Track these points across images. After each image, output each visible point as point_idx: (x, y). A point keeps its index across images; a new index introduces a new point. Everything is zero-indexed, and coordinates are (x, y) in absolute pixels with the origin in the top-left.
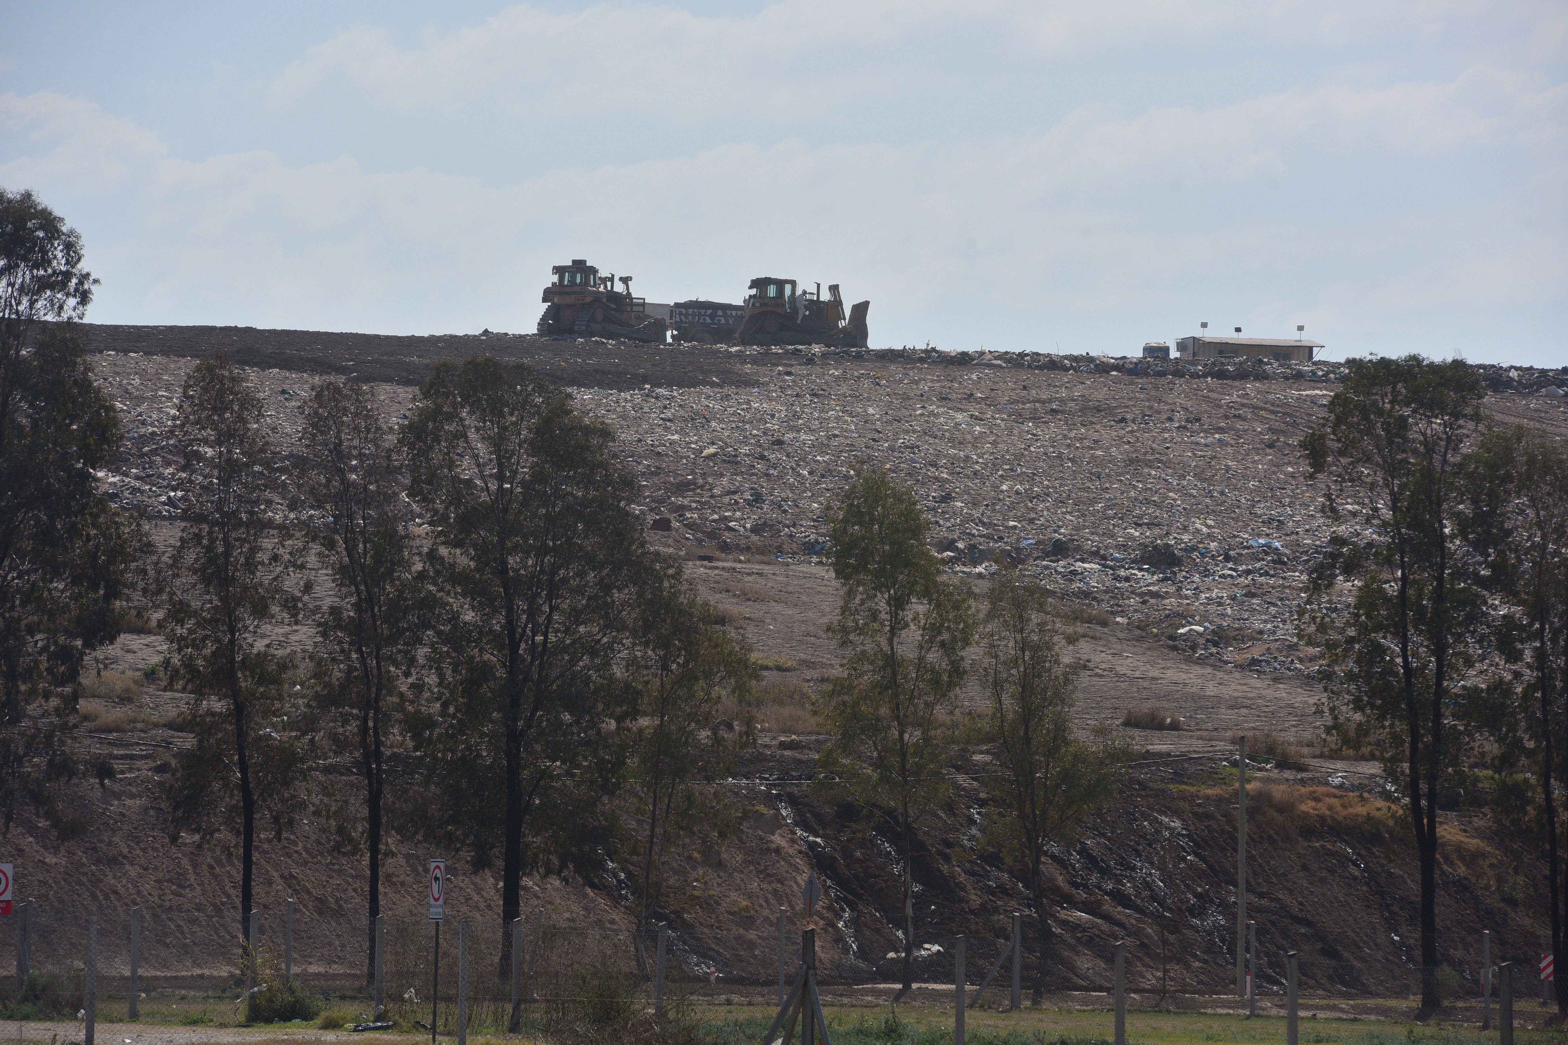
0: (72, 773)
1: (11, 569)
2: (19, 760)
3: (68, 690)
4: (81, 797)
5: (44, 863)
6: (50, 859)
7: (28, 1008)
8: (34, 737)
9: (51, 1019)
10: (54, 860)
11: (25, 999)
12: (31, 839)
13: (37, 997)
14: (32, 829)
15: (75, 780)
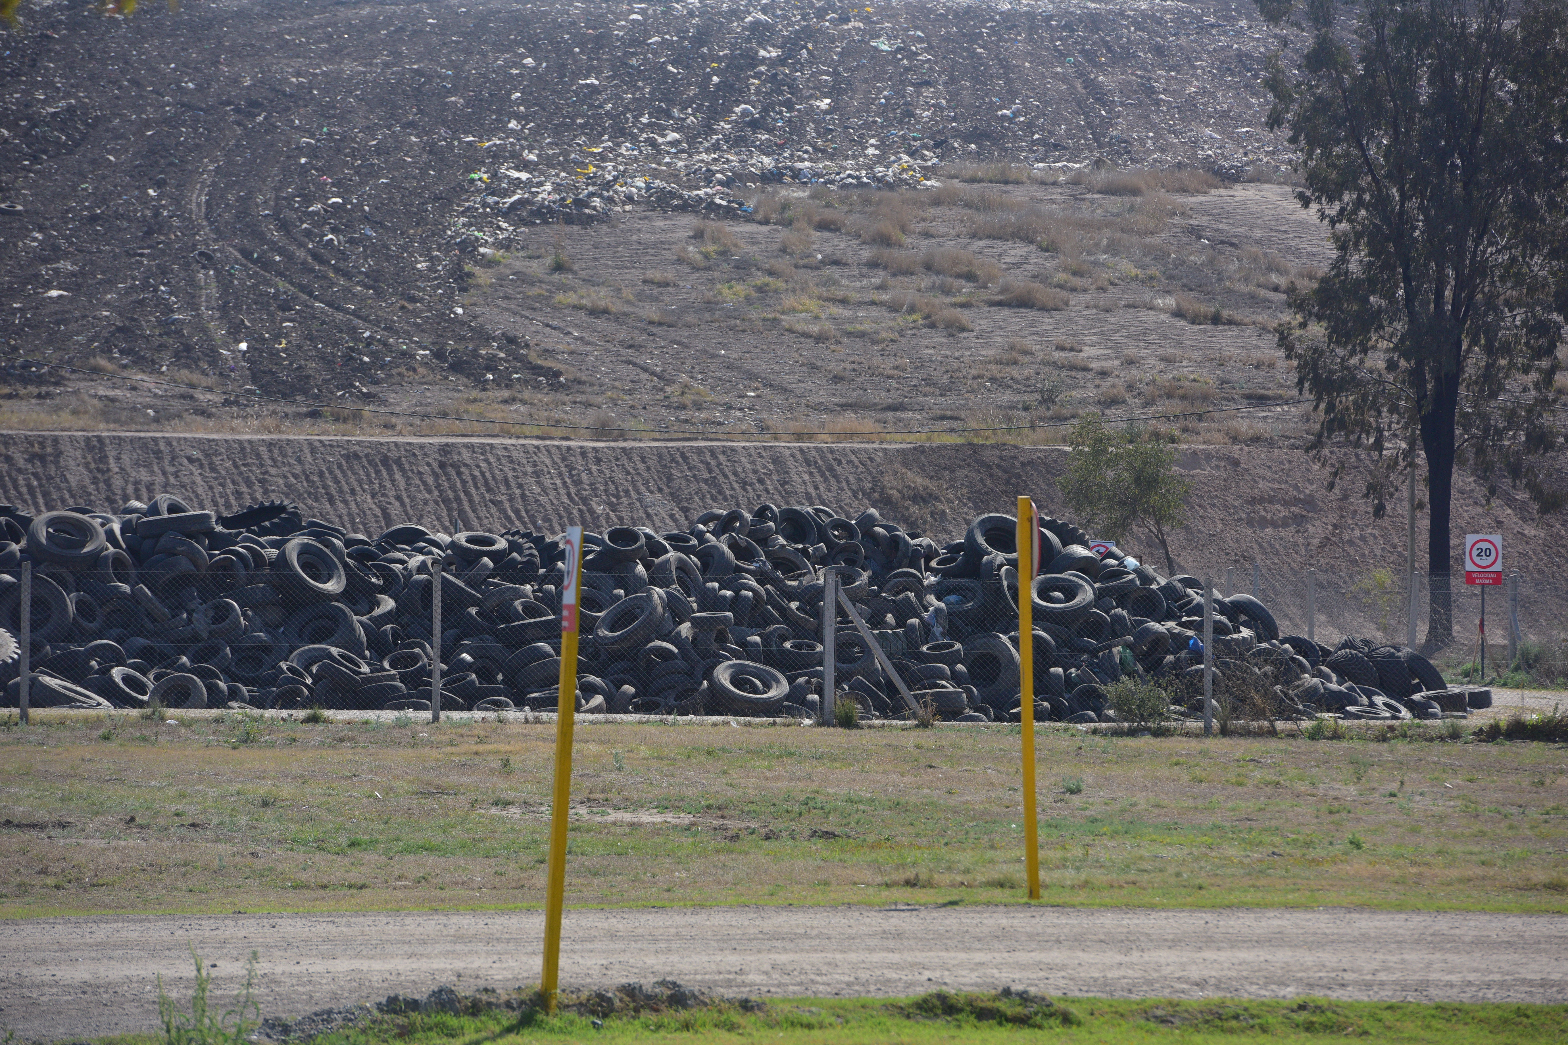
0: (1550, 446)
1: (1491, 244)
2: (1500, 433)
3: (1545, 364)
4: (1558, 470)
5: (1523, 535)
6: (1530, 531)
7: (1521, 676)
8: (1513, 412)
9: (1546, 688)
10: (1533, 532)
11: (1517, 669)
12: (1509, 511)
13: (1530, 666)
14: (1510, 501)
15: (1551, 454)
